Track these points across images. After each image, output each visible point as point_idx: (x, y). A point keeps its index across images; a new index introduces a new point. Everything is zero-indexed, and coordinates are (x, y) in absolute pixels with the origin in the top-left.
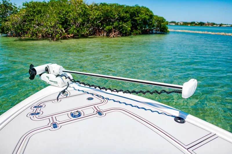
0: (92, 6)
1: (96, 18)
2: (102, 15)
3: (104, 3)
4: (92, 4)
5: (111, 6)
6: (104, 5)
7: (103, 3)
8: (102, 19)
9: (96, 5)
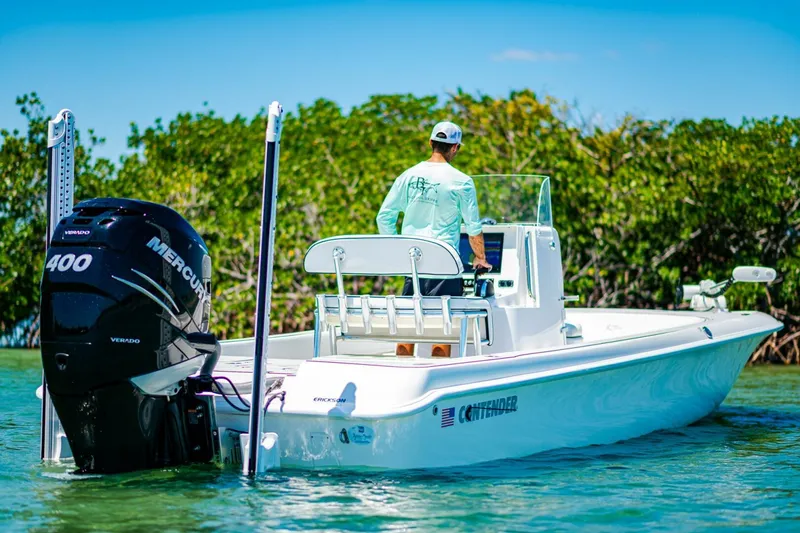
0: (616, 140)
1: (643, 232)
2: (692, 210)
3: (706, 122)
4: (617, 131)
5: (758, 138)
6: (708, 131)
7: (698, 121)
8: (687, 234)
9: (649, 135)
